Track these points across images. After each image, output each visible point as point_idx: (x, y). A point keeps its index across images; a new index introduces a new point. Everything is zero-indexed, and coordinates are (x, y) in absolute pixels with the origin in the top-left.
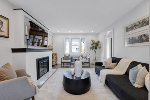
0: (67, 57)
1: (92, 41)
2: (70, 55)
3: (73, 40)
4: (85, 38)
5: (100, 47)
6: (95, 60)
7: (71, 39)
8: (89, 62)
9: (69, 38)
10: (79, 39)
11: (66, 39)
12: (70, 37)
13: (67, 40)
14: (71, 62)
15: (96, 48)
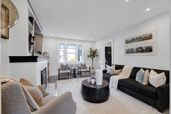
0: (65, 66)
1: (90, 49)
2: (67, 64)
3: (69, 47)
4: (82, 46)
5: (97, 56)
6: (93, 68)
7: (66, 45)
8: (90, 71)
9: (64, 44)
10: (75, 45)
11: (60, 45)
12: (66, 42)
13: (62, 46)
14: (71, 72)
15: (94, 57)
